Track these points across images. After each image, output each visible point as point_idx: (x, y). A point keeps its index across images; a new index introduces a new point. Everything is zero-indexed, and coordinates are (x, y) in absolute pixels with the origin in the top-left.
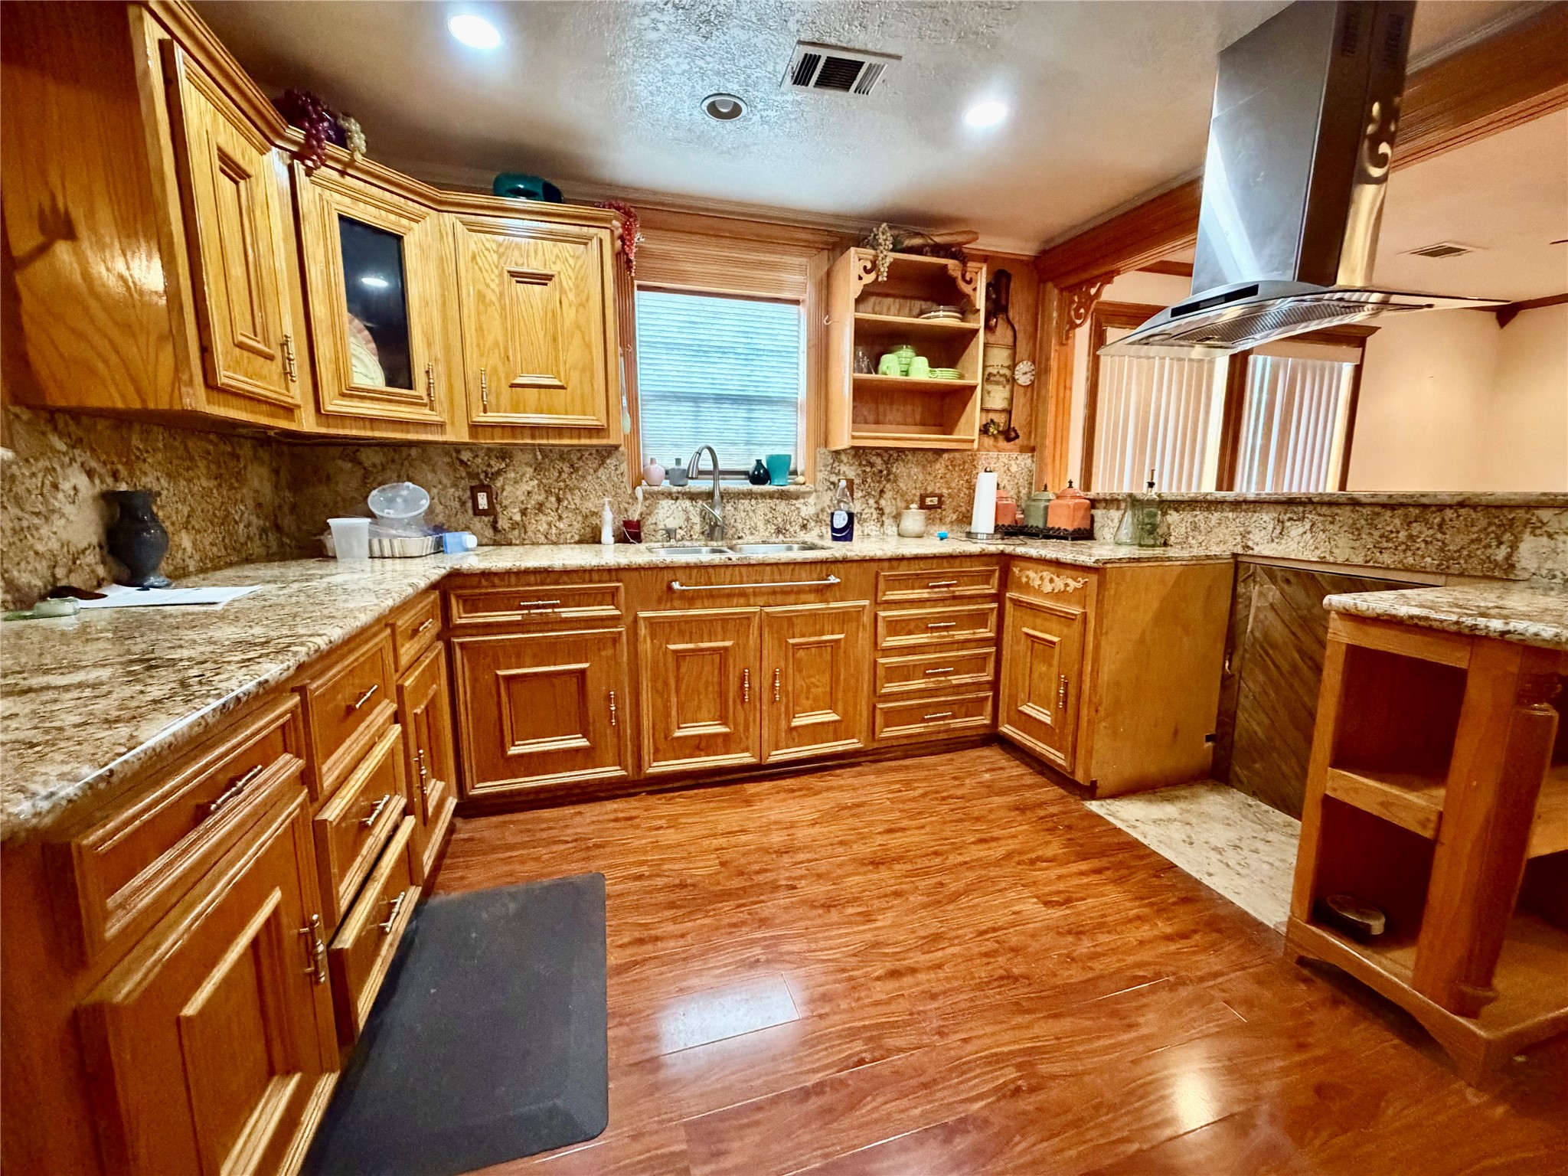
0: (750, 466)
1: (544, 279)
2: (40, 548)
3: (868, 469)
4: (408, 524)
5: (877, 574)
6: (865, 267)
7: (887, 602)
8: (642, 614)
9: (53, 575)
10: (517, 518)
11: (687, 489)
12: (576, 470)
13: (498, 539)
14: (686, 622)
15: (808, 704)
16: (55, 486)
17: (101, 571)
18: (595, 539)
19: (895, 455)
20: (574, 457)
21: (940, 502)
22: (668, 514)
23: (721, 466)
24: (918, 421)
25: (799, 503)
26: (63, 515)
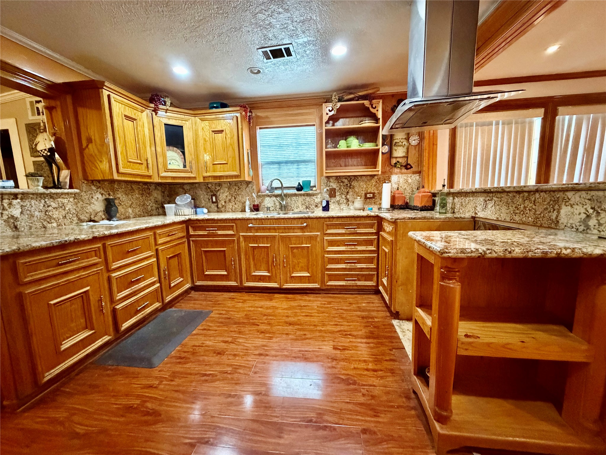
0: (296, 185)
1: (221, 131)
2: (87, 211)
3: (342, 184)
4: (184, 205)
5: (324, 223)
6: (329, 110)
7: (327, 234)
8: (241, 234)
9: (90, 217)
10: (224, 204)
11: (273, 193)
12: (240, 189)
13: (219, 211)
14: (255, 237)
15: (298, 269)
16: (92, 197)
17: (103, 217)
18: (244, 211)
19: (353, 178)
20: (239, 184)
21: (374, 195)
22: (268, 202)
23: (284, 186)
24: (363, 164)
25: (314, 197)
26: (94, 204)
